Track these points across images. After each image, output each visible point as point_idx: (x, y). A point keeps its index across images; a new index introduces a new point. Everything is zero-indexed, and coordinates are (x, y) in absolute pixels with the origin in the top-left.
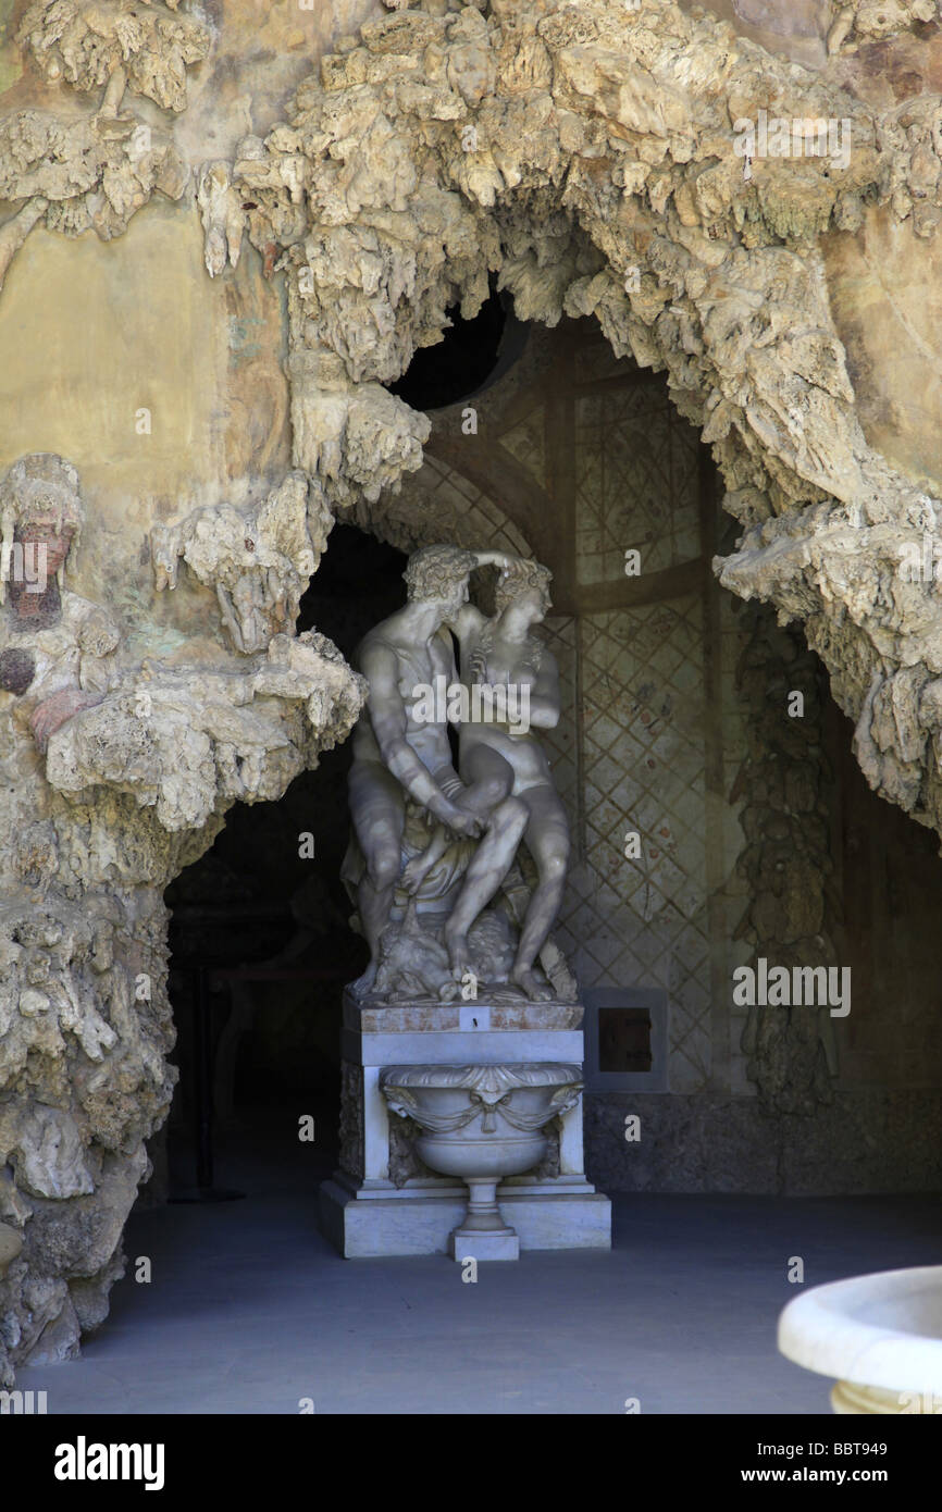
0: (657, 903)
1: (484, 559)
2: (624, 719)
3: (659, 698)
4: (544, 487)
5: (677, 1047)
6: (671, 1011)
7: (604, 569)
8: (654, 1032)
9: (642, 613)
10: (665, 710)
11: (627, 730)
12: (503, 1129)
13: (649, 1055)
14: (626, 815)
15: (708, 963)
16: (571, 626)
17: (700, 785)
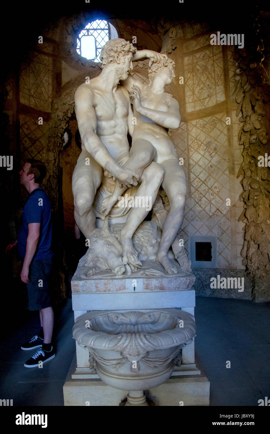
0: (213, 210)
2: (202, 153)
3: (213, 146)
4: (175, 84)
5: (220, 254)
6: (218, 243)
7: (195, 107)
8: (212, 250)
9: (207, 119)
10: (215, 149)
11: (203, 156)
13: (211, 257)
14: (203, 182)
15: (230, 228)
16: (185, 125)
17: (227, 172)
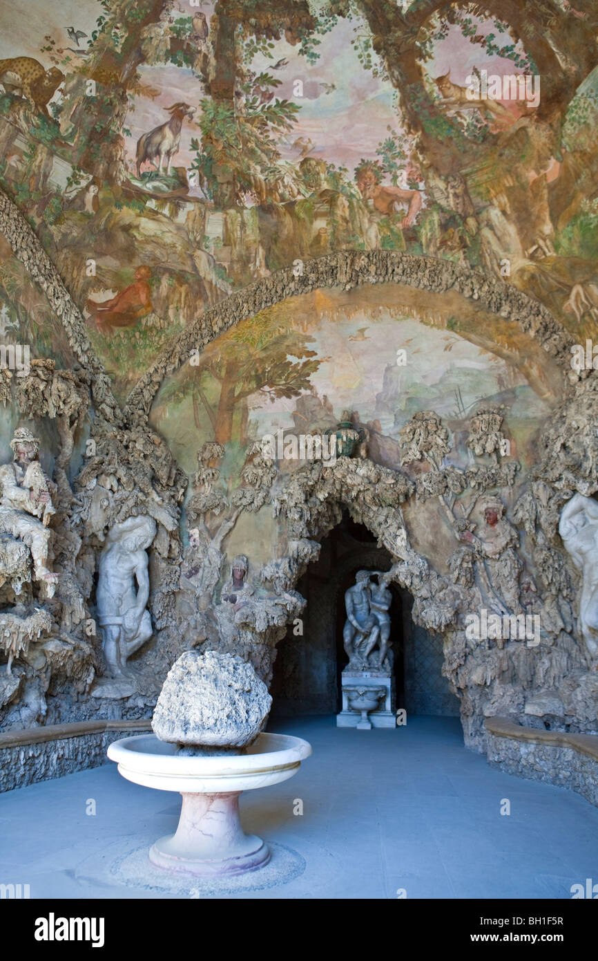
1: (374, 573)
12: (366, 701)
